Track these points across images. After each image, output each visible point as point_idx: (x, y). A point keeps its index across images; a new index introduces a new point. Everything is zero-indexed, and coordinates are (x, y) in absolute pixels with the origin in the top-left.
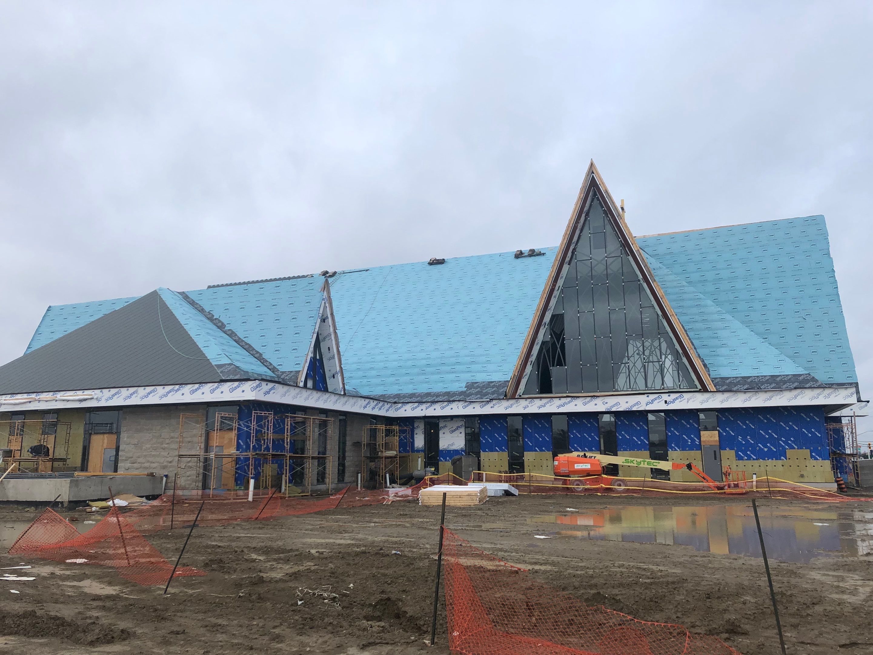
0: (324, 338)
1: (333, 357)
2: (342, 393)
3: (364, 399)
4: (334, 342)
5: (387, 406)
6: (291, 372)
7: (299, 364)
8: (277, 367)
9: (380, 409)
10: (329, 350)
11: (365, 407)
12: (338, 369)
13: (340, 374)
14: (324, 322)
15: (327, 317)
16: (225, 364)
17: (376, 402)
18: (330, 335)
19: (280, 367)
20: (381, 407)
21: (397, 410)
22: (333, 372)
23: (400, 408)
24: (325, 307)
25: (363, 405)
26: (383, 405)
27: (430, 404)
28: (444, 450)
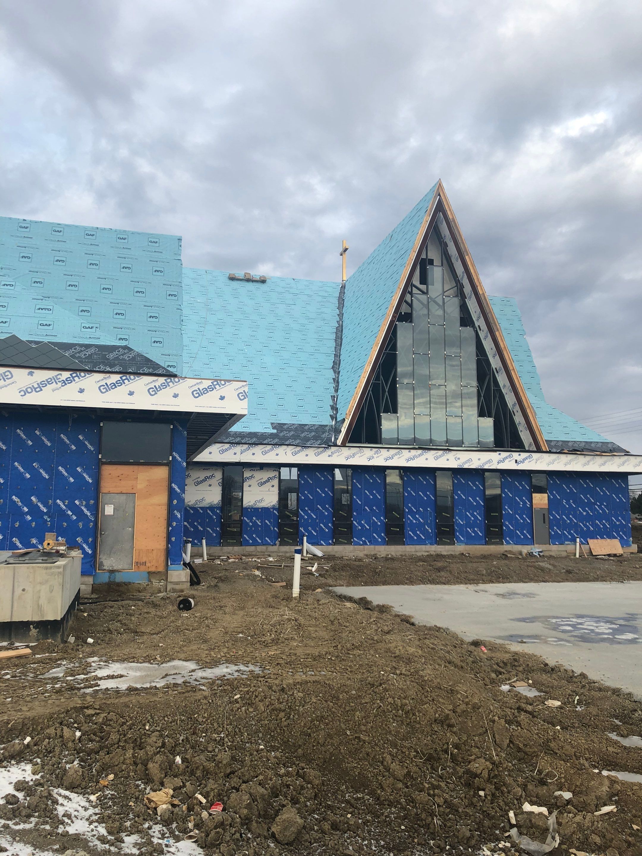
27: (246, 446)
28: (249, 508)
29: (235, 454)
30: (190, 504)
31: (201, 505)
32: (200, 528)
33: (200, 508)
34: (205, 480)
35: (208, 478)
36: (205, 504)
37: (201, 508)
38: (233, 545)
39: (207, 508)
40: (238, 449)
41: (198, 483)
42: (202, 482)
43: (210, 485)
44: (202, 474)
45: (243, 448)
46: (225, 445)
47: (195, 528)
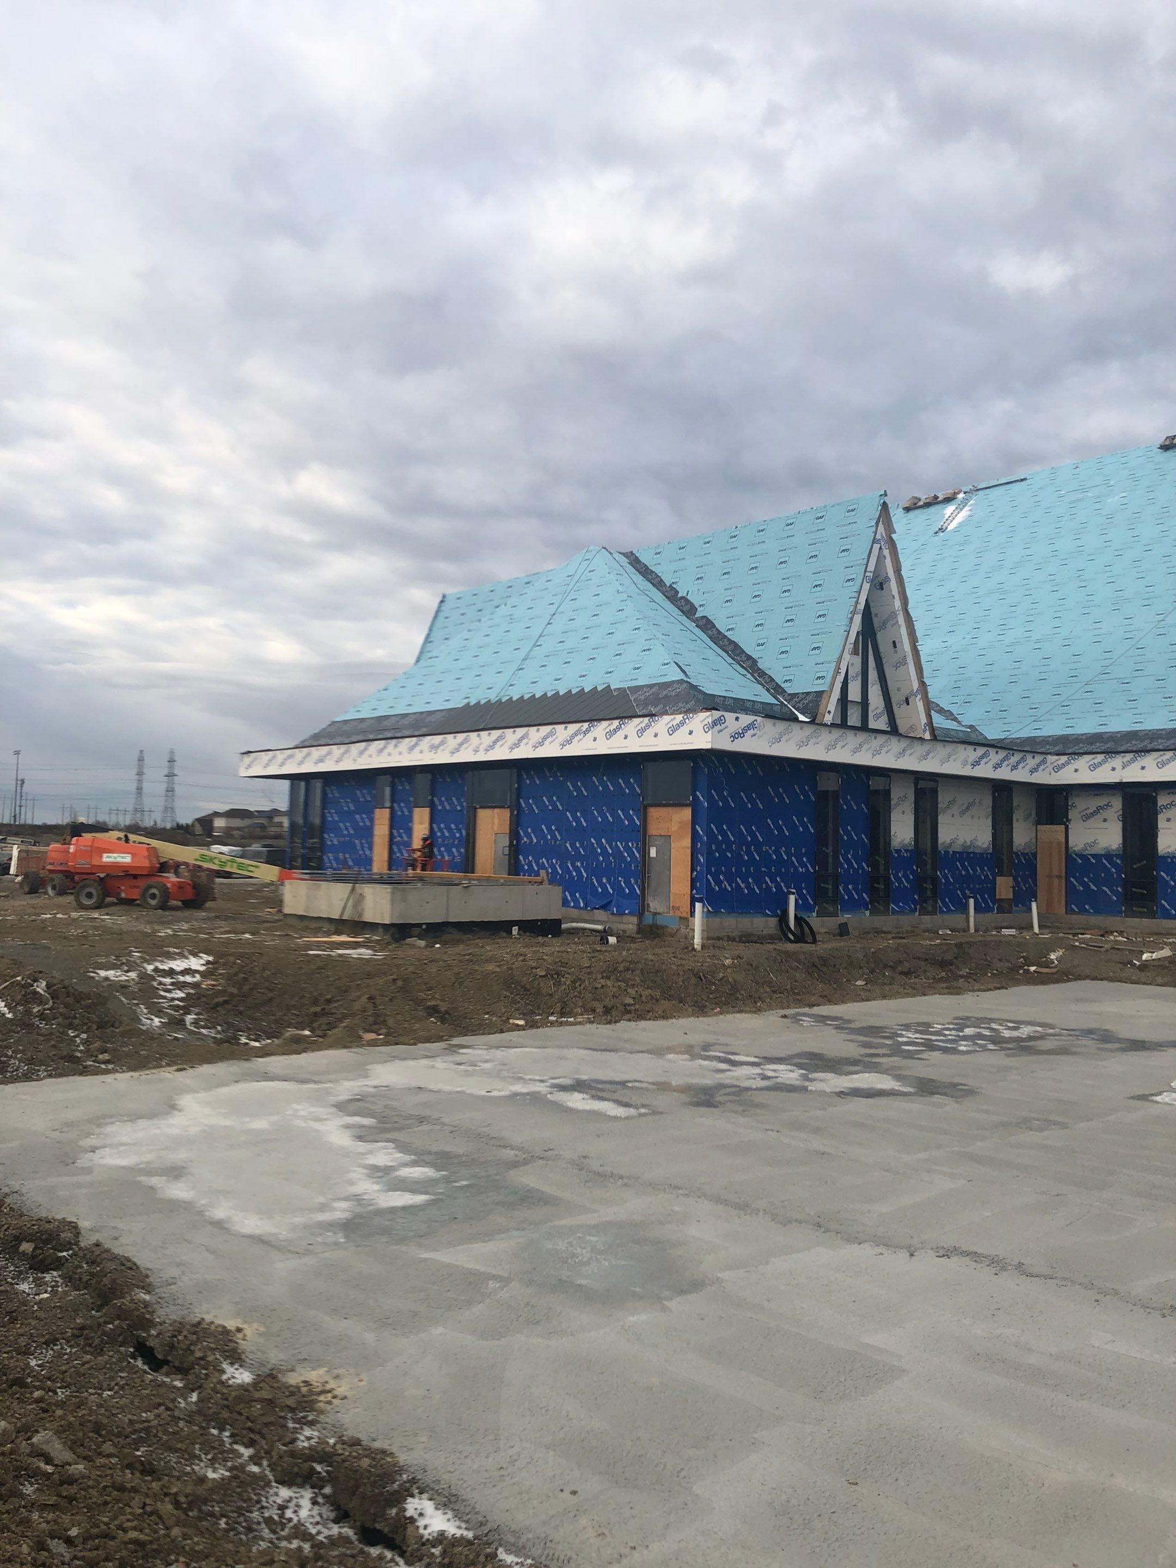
0: (884, 623)
1: (904, 662)
2: (927, 736)
3: (973, 747)
4: (904, 631)
5: (1031, 762)
6: (808, 693)
7: (823, 677)
8: (783, 685)
9: (1014, 768)
10: (895, 646)
11: (976, 763)
12: (916, 685)
13: (919, 697)
14: (882, 589)
15: (887, 579)
16: (673, 682)
17: (1002, 754)
18: (894, 615)
19: (788, 684)
20: (1018, 763)
21: (1058, 769)
22: (905, 693)
23: (1064, 765)
24: (881, 558)
25: (971, 760)
26: (1023, 759)
27: (1131, 755)
28: (1169, 857)
29: (1114, 769)
30: (1076, 849)
31: (1094, 852)
32: (1093, 887)
33: (1091, 855)
34: (1097, 811)
35: (1102, 808)
36: (1099, 849)
37: (1094, 856)
38: (1141, 915)
39: (1102, 855)
40: (1117, 761)
41: (1087, 818)
42: (1092, 815)
43: (1105, 820)
44: (1093, 803)
45: (1125, 760)
46: (1098, 755)
47: (1086, 886)
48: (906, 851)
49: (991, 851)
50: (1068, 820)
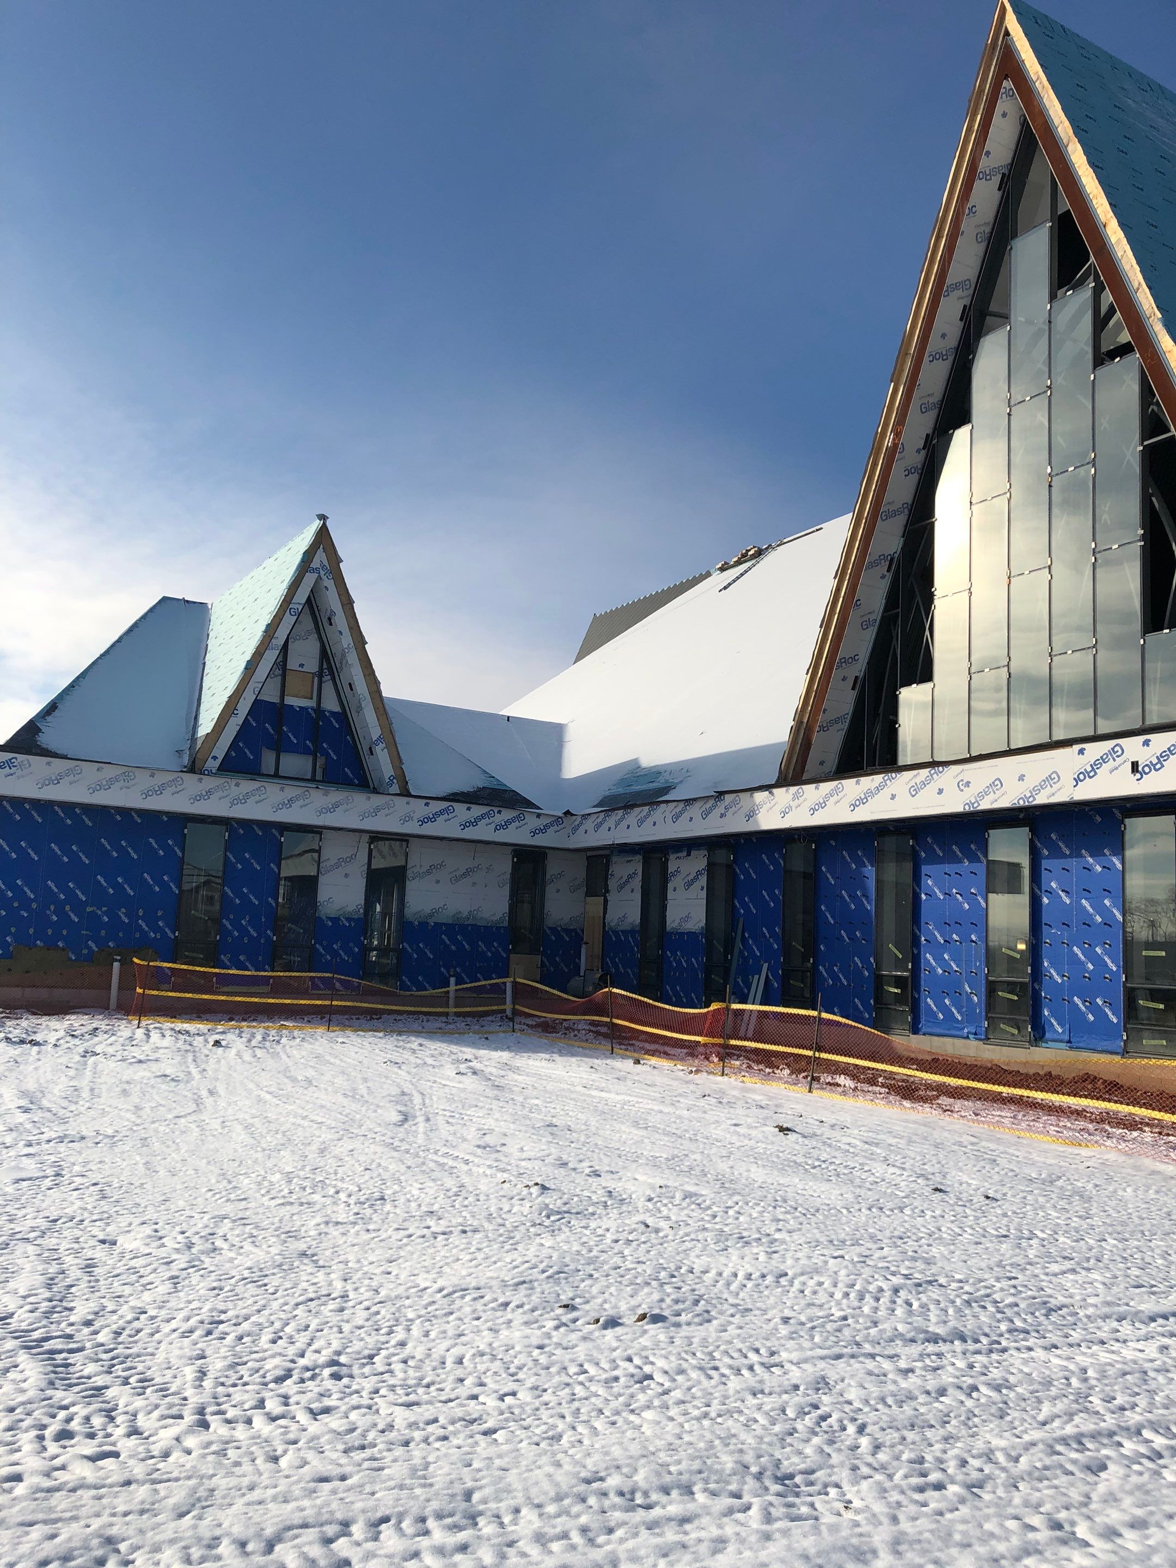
4: (357, 671)
6: (202, 738)
7: (214, 719)
8: (196, 730)
12: (376, 732)
13: (382, 745)
14: (331, 624)
15: (332, 613)
18: (344, 653)
19: (199, 729)
23: (578, 827)
24: (319, 589)
34: (628, 880)
35: (630, 876)
42: (625, 884)
48: (348, 919)
49: (505, 924)
50: (607, 891)
